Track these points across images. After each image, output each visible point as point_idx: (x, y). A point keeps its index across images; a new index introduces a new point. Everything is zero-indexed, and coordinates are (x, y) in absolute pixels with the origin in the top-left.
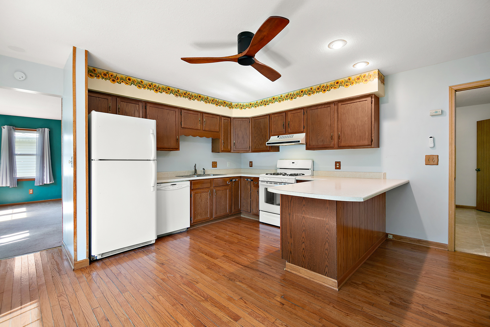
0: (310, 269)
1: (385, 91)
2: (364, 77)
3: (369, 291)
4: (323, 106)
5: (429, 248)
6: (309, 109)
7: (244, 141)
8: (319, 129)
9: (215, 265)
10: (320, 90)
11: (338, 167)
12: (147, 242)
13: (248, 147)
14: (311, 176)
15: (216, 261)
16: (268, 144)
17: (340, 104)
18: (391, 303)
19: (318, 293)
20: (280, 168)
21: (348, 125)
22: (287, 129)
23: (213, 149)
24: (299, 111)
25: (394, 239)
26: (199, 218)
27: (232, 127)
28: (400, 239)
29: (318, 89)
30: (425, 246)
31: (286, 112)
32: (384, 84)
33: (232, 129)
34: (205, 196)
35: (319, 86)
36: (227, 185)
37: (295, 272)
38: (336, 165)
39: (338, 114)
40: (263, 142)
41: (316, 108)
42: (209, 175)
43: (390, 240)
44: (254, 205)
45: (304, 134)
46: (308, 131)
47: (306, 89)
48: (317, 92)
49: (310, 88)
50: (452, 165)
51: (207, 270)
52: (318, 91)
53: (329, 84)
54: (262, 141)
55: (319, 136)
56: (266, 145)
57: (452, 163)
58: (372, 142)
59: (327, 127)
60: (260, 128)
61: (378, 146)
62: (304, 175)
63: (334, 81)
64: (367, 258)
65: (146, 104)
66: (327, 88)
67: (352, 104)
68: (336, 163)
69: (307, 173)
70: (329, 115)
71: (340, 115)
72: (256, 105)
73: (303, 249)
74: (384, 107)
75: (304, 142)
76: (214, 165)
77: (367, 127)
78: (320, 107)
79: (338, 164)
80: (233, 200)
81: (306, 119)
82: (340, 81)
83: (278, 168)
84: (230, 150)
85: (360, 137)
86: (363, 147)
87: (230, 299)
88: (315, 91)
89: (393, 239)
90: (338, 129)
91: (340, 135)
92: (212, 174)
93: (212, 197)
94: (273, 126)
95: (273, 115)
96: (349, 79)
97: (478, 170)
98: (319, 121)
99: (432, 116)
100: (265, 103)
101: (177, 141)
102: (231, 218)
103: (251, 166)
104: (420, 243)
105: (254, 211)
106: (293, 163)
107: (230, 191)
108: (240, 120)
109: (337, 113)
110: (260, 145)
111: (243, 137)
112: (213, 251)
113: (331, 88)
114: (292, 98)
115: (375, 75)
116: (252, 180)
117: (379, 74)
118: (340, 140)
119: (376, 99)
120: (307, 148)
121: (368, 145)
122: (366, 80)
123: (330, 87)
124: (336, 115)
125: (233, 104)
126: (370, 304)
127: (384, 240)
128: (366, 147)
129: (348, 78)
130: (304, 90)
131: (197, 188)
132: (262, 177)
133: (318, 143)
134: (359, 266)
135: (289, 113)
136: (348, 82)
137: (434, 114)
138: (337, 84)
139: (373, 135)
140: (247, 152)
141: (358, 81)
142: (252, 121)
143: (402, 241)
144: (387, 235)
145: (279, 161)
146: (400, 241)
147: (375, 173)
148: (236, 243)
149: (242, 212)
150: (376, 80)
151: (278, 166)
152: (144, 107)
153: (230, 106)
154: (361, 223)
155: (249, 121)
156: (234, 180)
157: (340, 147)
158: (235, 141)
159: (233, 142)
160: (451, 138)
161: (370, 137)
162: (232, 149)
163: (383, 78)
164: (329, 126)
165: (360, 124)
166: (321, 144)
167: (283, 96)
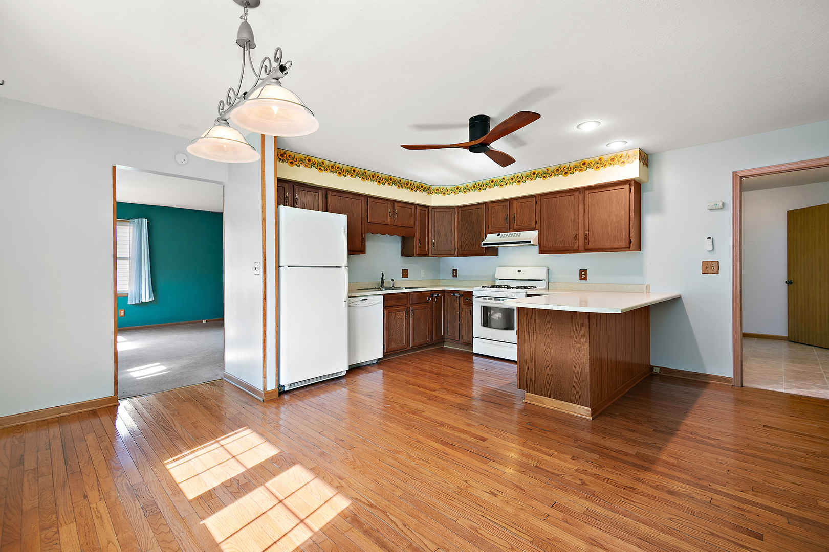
0: (557, 398)
1: (648, 176)
2: (620, 157)
3: (629, 420)
4: (564, 195)
5: (708, 383)
6: (544, 197)
7: (447, 240)
8: (557, 225)
9: (437, 397)
10: (559, 172)
11: (583, 276)
12: (336, 373)
13: (454, 248)
14: (545, 289)
15: (435, 393)
16: (484, 244)
17: (587, 192)
18: (654, 430)
19: (569, 422)
20: (500, 279)
21: (599, 221)
22: (511, 225)
23: (403, 252)
24: (529, 199)
25: (662, 373)
26: (393, 346)
27: (430, 220)
28: (669, 373)
29: (557, 170)
30: (703, 381)
31: (510, 201)
32: (647, 165)
33: (430, 224)
34: (400, 317)
35: (558, 166)
36: (427, 302)
37: (537, 404)
38: (581, 275)
39: (584, 205)
40: (476, 241)
41: (554, 196)
42: (399, 288)
43: (656, 375)
44: (465, 329)
45: (536, 232)
46: (542, 227)
47: (540, 170)
48: (555, 175)
49: (545, 169)
50: (736, 274)
51: (428, 401)
52: (558, 173)
53: (572, 165)
54: (474, 240)
55: (558, 235)
56: (482, 246)
57: (736, 271)
58: (630, 244)
59: (569, 222)
60: (471, 222)
61: (639, 249)
62: (535, 287)
63: (579, 162)
64: (625, 392)
65: (326, 191)
66: (569, 169)
67: (603, 192)
68: (581, 271)
69: (541, 286)
70: (572, 206)
71: (587, 206)
72: (466, 189)
73: (548, 374)
74: (646, 197)
75: (537, 243)
76: (405, 274)
77: (624, 223)
78: (559, 195)
79: (583, 273)
80: (435, 324)
81: (539, 211)
82: (588, 161)
83: (497, 279)
84: (427, 253)
85: (615, 236)
86: (619, 250)
87: (469, 425)
88: (553, 174)
89: (660, 374)
90: (584, 225)
91: (588, 234)
92: (404, 286)
93: (409, 318)
94: (490, 219)
95: (491, 205)
96: (600, 160)
97: (789, 283)
98: (558, 214)
99: (710, 210)
100: (479, 187)
101: (363, 241)
102: (430, 349)
103: (455, 275)
104: (697, 378)
105: (465, 339)
106: (519, 271)
107: (430, 311)
108: (442, 210)
109: (582, 204)
110: (472, 246)
111: (446, 235)
112: (427, 384)
113: (576, 170)
114: (519, 182)
115: (635, 155)
116: (461, 296)
117: (640, 154)
118: (588, 240)
119: (636, 186)
120: (541, 252)
121: (625, 248)
122: (623, 162)
123: (574, 168)
124: (581, 207)
125: (432, 187)
126: (629, 430)
127: (648, 374)
128: (623, 250)
129: (598, 158)
130: (537, 171)
131: (390, 305)
132: (477, 291)
133: (556, 244)
134: (616, 399)
135: (515, 202)
136: (598, 164)
137: (713, 207)
138: (584, 165)
139: (632, 235)
140: (452, 255)
141: (613, 162)
142: (458, 213)
143: (672, 376)
144: (652, 368)
145: (498, 269)
146: (669, 375)
147: (635, 284)
148: (450, 376)
149: (445, 340)
150: (637, 163)
151: (497, 276)
152: (324, 196)
153: (428, 190)
154: (617, 346)
155: (454, 212)
156: (436, 295)
157: (587, 250)
158: (435, 241)
159: (432, 241)
160: (734, 240)
161: (628, 237)
162: (430, 251)
163: (645, 158)
164: (572, 221)
165: (614, 220)
166: (561, 246)
167: (507, 178)
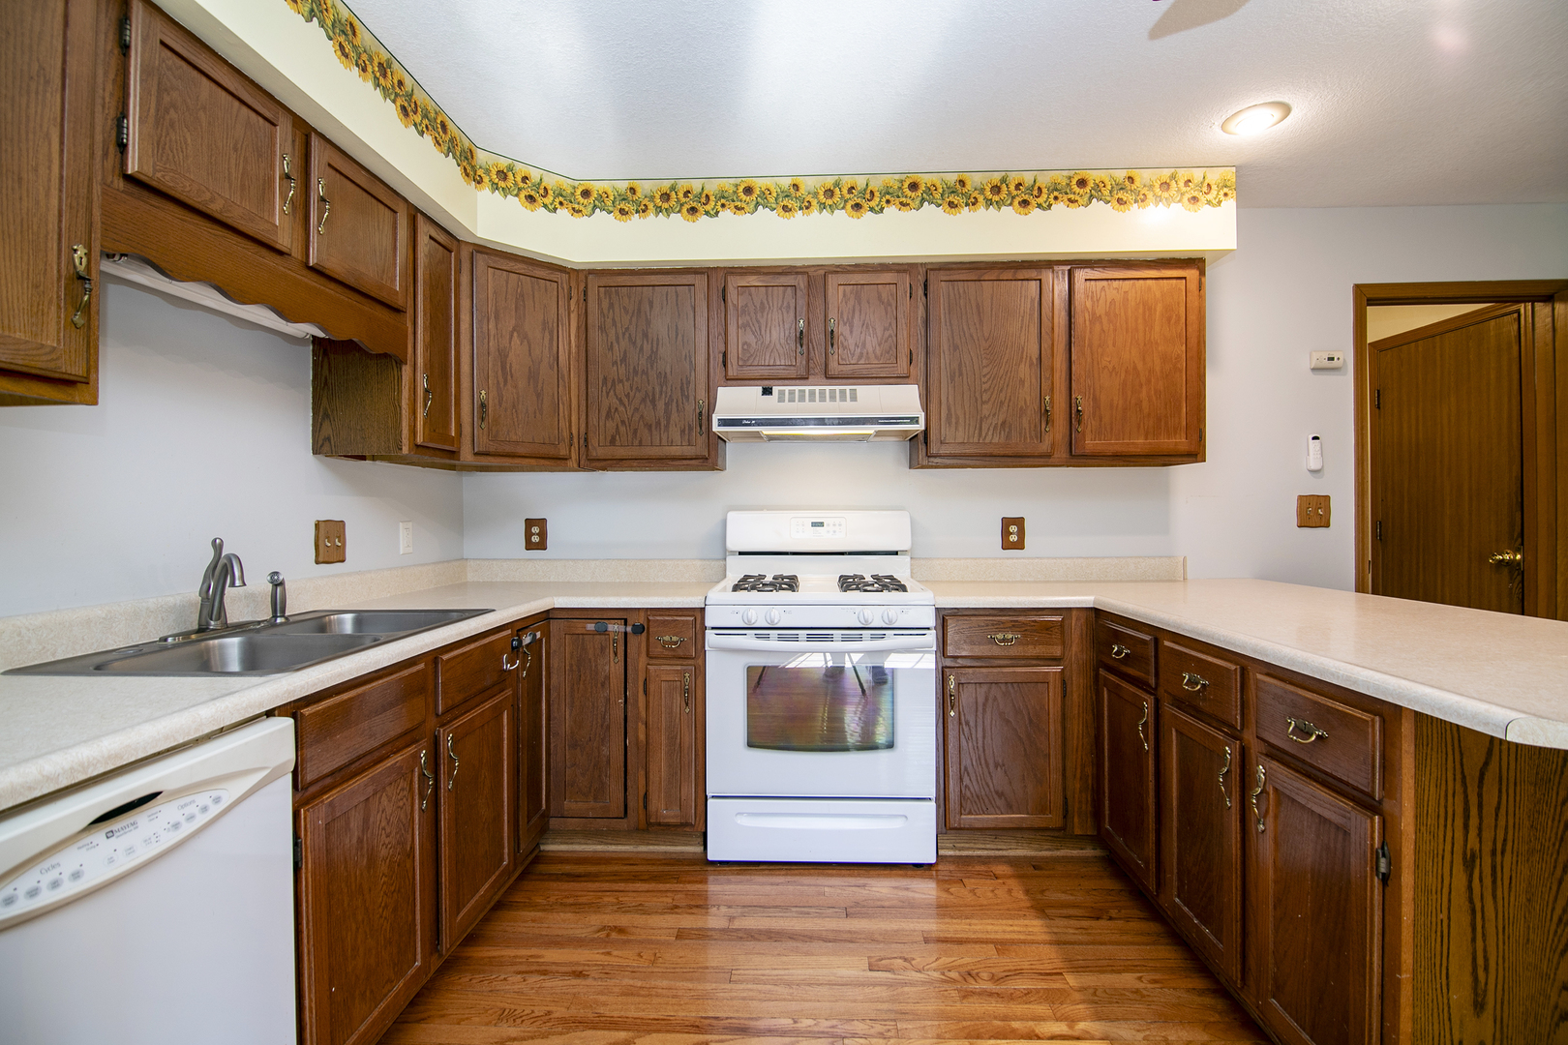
2: (1188, 183)
4: (1008, 275)
6: (941, 275)
8: (985, 371)
10: (1003, 195)
11: (1013, 538)
13: (566, 434)
16: (724, 423)
17: (1082, 274)
20: (741, 553)
21: (1114, 368)
22: (818, 357)
27: (466, 303)
29: (997, 189)
31: (812, 273)
35: (999, 176)
36: (502, 680)
39: (1070, 315)
45: (913, 390)
46: (934, 377)
47: (935, 179)
48: (990, 202)
49: (955, 176)
50: (1362, 526)
52: (996, 199)
53: (1046, 180)
54: (661, 405)
55: (986, 402)
56: (716, 428)
57: (1362, 520)
58: (1199, 443)
59: (1022, 366)
60: (645, 335)
63: (1065, 173)
66: (1036, 193)
67: (1127, 282)
68: (1006, 522)
70: (1032, 315)
76: (330, 543)
78: (995, 272)
79: (1012, 529)
81: (921, 320)
82: (1093, 176)
83: (733, 553)
84: (455, 446)
85: (1160, 419)
88: (980, 198)
90: (1069, 379)
91: (1083, 406)
95: (734, 278)
96: (1131, 179)
98: (986, 335)
100: (689, 202)
106: (814, 524)
110: (650, 427)
113: (1056, 198)
114: (858, 206)
115: (1226, 186)
116: (639, 630)
118: (1079, 426)
120: (912, 459)
122: (1193, 198)
123: (1050, 191)
124: (1064, 321)
125: (481, 158)
129: (1124, 173)
130: (926, 180)
132: (723, 606)
133: (980, 435)
136: (1125, 190)
137: (1326, 364)
138: (1079, 188)
141: (1165, 194)
147: (1153, 557)
150: (1230, 209)
151: (735, 542)
153: (467, 161)
156: (529, 639)
158: (487, 394)
159: (474, 397)
160: (1359, 445)
162: (463, 441)
164: (1031, 364)
165: (1158, 369)
166: (996, 440)
167: (807, 185)
